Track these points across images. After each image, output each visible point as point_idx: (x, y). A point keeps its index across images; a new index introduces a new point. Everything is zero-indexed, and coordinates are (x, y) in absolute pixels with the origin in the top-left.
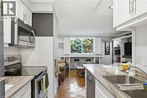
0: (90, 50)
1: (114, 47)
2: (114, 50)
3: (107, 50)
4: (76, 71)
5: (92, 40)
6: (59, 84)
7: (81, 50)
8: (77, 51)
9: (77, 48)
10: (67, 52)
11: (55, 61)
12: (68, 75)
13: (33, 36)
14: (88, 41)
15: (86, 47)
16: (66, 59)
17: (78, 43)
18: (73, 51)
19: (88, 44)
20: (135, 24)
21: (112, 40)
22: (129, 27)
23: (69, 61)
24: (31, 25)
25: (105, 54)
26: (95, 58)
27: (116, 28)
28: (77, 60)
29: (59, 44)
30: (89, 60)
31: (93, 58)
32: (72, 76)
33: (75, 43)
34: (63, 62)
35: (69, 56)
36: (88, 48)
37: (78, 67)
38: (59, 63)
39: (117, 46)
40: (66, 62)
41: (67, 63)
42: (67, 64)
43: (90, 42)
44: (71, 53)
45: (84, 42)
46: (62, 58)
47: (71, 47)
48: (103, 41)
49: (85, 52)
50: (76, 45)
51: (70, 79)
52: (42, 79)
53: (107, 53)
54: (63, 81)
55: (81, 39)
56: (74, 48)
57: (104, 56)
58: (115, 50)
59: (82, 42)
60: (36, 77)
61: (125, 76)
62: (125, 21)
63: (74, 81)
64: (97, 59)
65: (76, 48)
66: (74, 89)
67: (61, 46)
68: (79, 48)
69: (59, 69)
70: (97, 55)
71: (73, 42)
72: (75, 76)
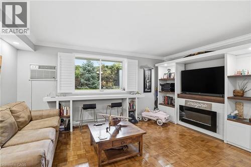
1: (159, 78)
2: (159, 84)
3: (148, 84)
7: (94, 83)
8: (87, 85)
9: (89, 80)
10: (65, 88)
14: (106, 69)
16: (63, 104)
17: (89, 71)
18: (79, 85)
21: (156, 65)
25: (145, 92)
26: (128, 99)
31: (125, 99)
33: (84, 70)
35: (71, 98)
39: (166, 77)
40: (61, 114)
41: (65, 114)
42: (65, 118)
44: (76, 88)
46: (52, 104)
47: (77, 78)
50: (87, 75)
53: (147, 89)
56: (82, 80)
57: (142, 94)
58: (161, 85)
59: (95, 70)
65: (86, 80)
67: (50, 73)
68: (92, 81)
70: (130, 93)
71: (80, 69)
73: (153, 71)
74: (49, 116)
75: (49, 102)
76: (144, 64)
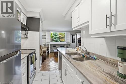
0: (64, 40)
1: (78, 38)
3: (74, 40)
4: (54, 53)
5: (65, 34)
6: (43, 61)
7: (57, 40)
8: (55, 40)
9: (55, 39)
10: (48, 41)
11: (40, 46)
12: (49, 56)
13: (27, 31)
14: (63, 34)
15: (61, 38)
16: (47, 45)
17: (55, 35)
18: (52, 40)
19: (62, 36)
20: (82, 27)
21: (77, 34)
22: (79, 28)
23: (49, 47)
24: (26, 25)
25: (72, 43)
27: (73, 29)
28: (54, 46)
29: (43, 36)
30: (62, 46)
31: (65, 45)
32: (51, 57)
33: (54, 35)
34: (46, 48)
35: (50, 44)
36: (62, 38)
37: (55, 51)
38: (43, 48)
39: (79, 38)
40: (47, 48)
42: (48, 49)
43: (64, 35)
44: (51, 41)
45: (60, 35)
46: (45, 45)
47: (51, 38)
48: (71, 35)
49: (60, 41)
50: (55, 37)
51: (50, 58)
52: (33, 56)
53: (74, 42)
54: (45, 59)
55: (58, 33)
56: (53, 39)
57: (71, 44)
58: (78, 40)
59: (58, 35)
60: (30, 54)
61: (77, 53)
62: (75, 27)
63: (52, 61)
64: (67, 46)
66: (52, 66)
67: (44, 37)
69: (42, 51)
70: (67, 43)
71: (52, 34)
72: (53, 57)
73: (76, 36)
74: (44, 48)
75: (44, 45)
76: (72, 33)
